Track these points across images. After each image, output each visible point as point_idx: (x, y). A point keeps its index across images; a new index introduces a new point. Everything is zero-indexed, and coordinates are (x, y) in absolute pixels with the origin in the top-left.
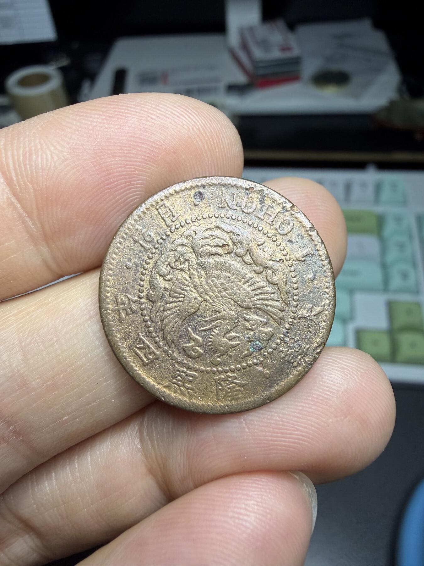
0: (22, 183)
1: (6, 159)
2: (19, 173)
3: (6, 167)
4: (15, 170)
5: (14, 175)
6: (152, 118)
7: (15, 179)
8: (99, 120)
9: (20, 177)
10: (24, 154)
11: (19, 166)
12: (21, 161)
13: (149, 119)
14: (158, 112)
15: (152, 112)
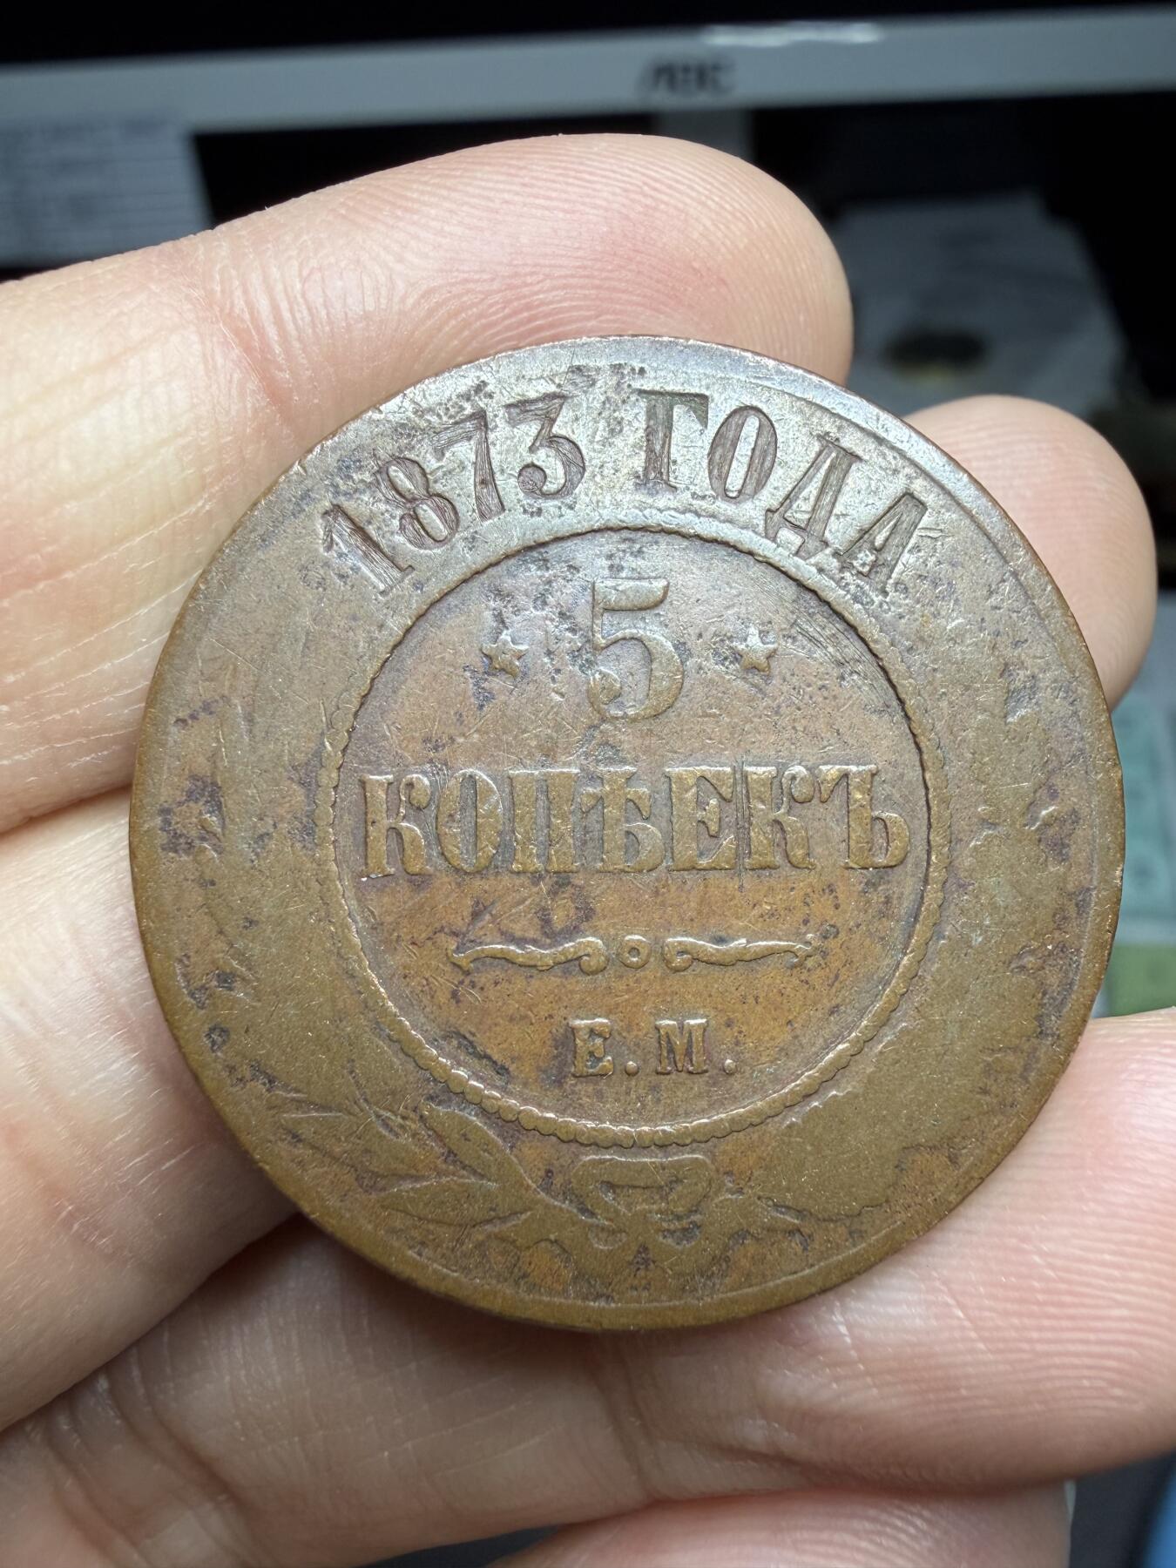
0: (305, 361)
1: (245, 292)
2: (294, 333)
3: (247, 316)
4: (279, 321)
5: (276, 338)
6: (655, 189)
7: (278, 349)
8: (514, 188)
9: (297, 345)
10: (305, 273)
11: (291, 311)
12: (299, 296)
13: (646, 188)
14: (669, 174)
15: (653, 174)
